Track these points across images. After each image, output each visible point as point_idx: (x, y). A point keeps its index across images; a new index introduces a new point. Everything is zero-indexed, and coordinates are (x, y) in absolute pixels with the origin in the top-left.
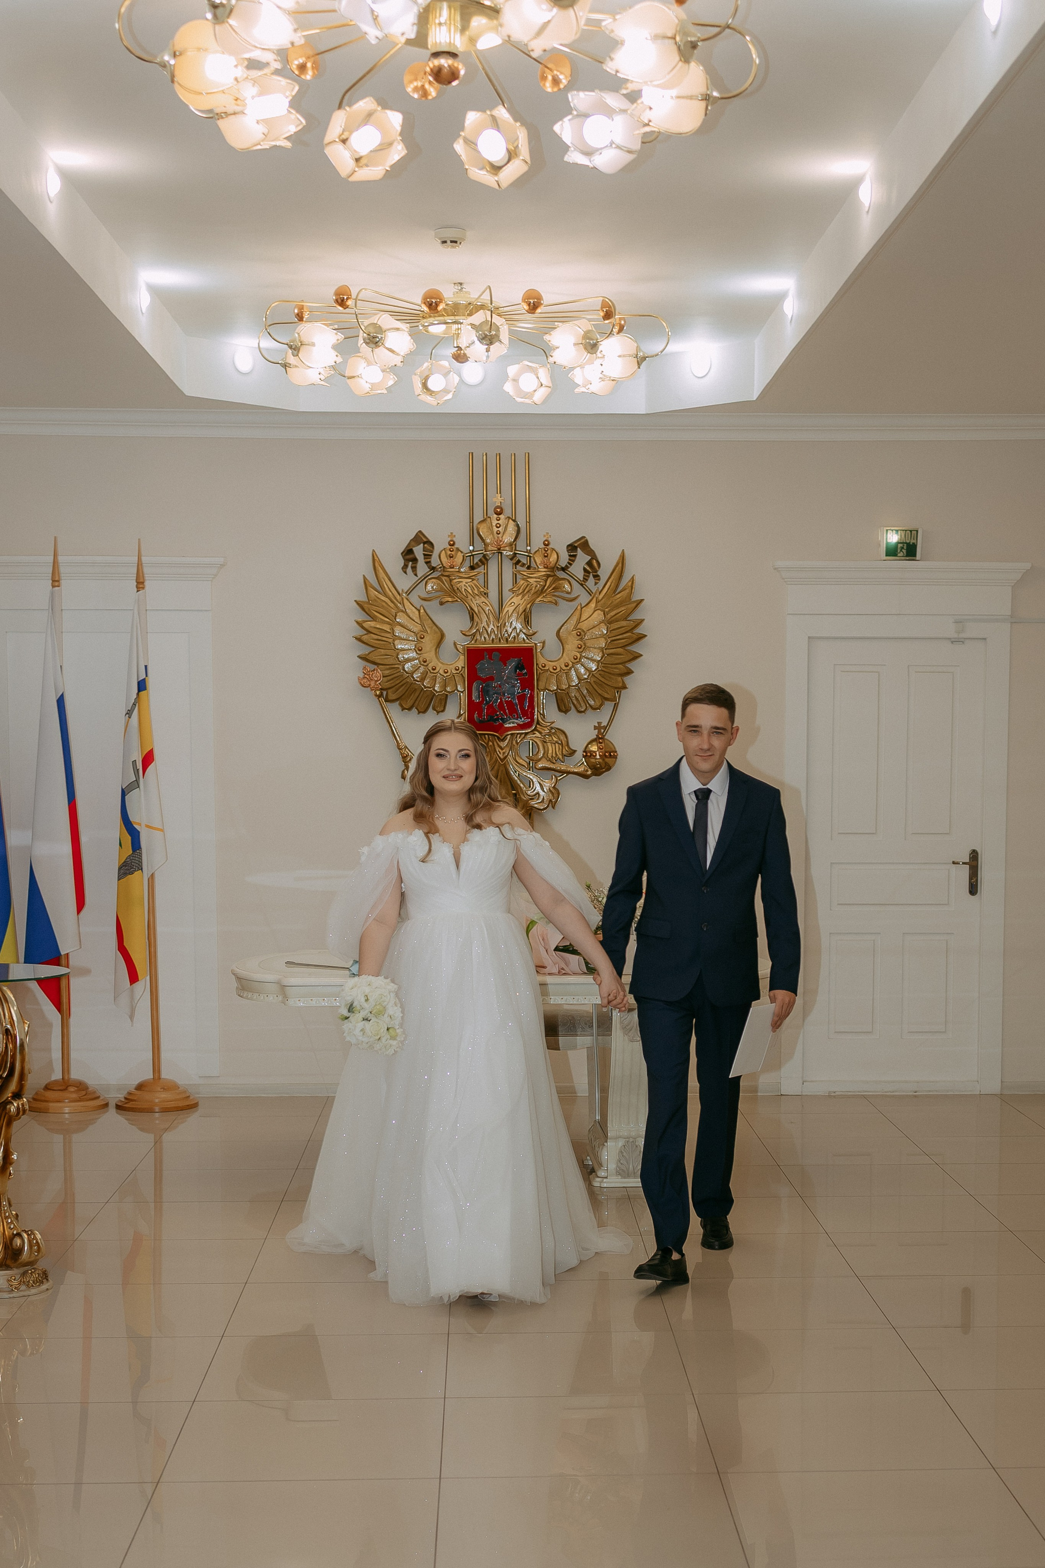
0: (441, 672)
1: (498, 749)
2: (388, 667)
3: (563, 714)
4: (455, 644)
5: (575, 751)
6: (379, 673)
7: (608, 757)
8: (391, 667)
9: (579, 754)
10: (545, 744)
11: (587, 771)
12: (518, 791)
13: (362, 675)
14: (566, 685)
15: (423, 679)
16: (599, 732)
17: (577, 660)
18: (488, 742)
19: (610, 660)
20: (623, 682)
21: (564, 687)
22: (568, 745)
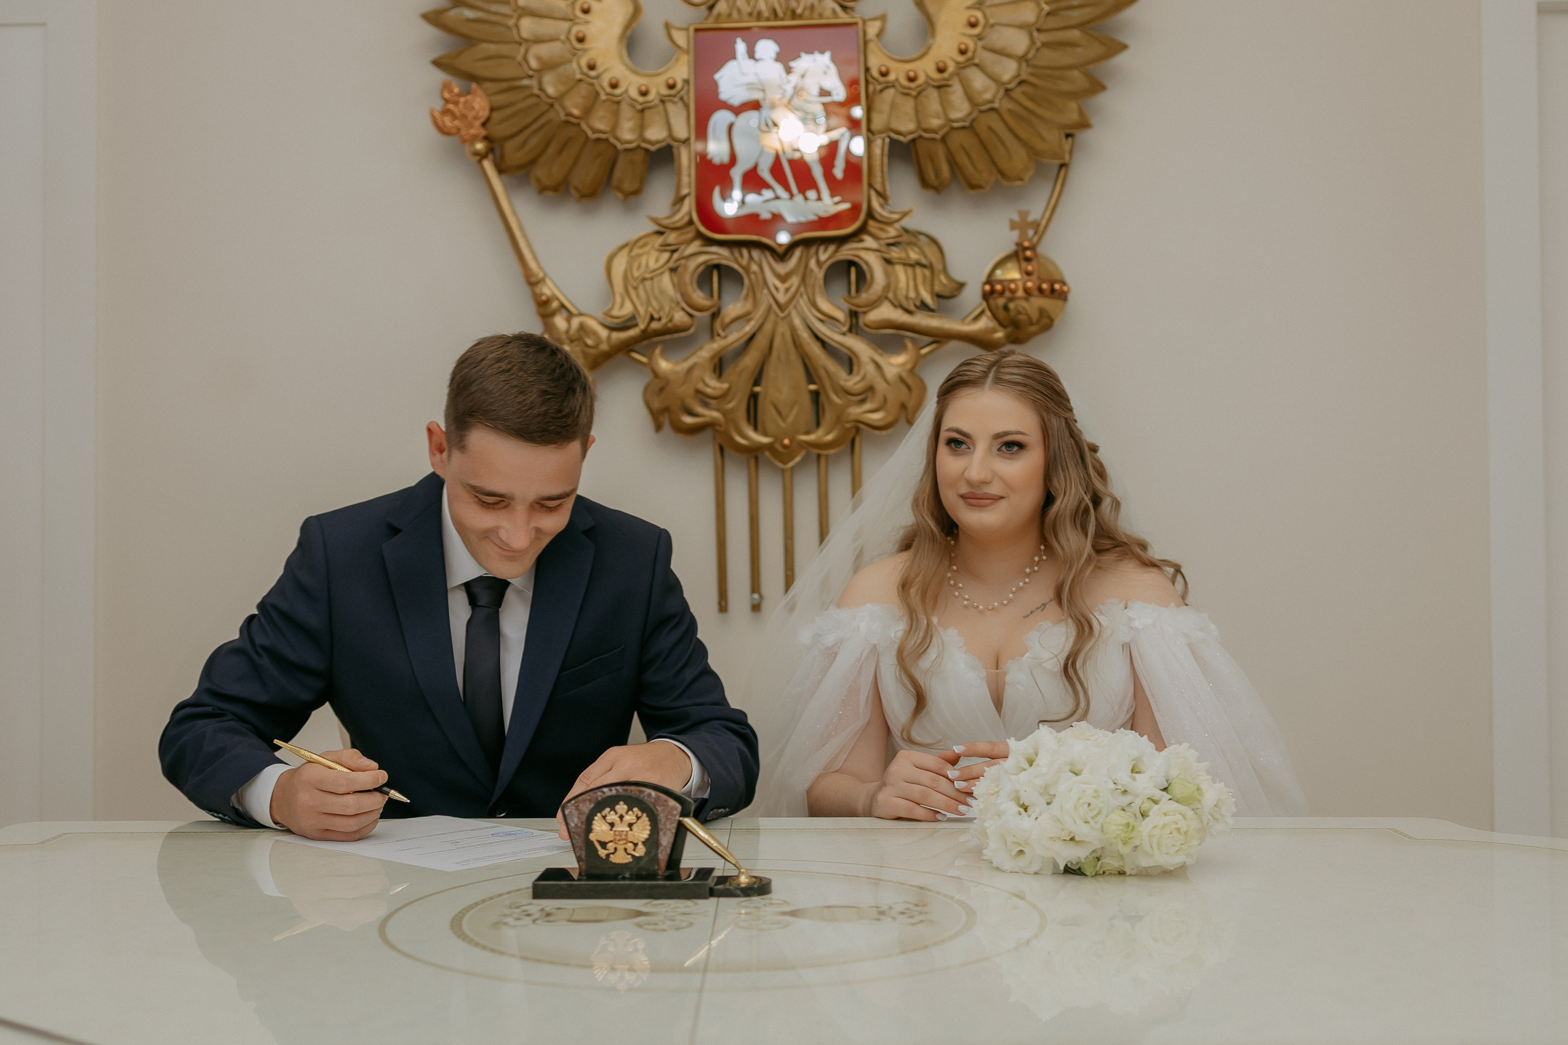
0: (634, 93)
1: (772, 280)
2: (504, 85)
3: (930, 193)
4: (668, 27)
5: (961, 286)
6: (480, 104)
7: (1048, 292)
8: (511, 85)
9: (972, 296)
10: (889, 268)
11: (994, 331)
12: (823, 386)
13: (438, 105)
14: (937, 116)
15: (588, 111)
16: (1023, 234)
17: (967, 58)
18: (749, 264)
19: (1050, 57)
20: (1081, 113)
21: (935, 122)
22: (945, 270)
